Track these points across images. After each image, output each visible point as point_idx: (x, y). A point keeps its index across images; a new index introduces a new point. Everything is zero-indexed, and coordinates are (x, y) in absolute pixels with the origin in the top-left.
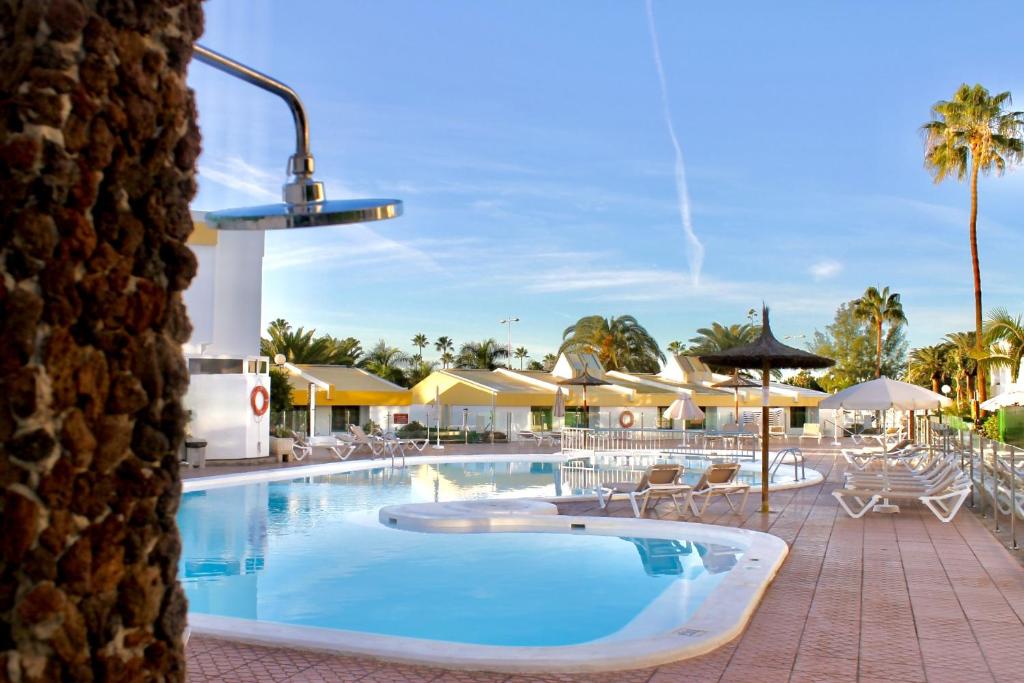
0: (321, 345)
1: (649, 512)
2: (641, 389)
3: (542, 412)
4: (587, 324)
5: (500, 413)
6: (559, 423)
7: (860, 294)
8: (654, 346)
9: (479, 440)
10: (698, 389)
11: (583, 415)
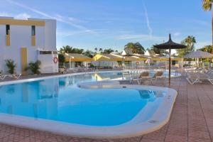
0: (74, 50)
1: (142, 83)
2: (140, 57)
3: (120, 62)
4: (129, 44)
5: (111, 62)
6: (123, 65)
7: (187, 37)
8: (143, 48)
9: (106, 68)
10: (153, 57)
11: (128, 63)
